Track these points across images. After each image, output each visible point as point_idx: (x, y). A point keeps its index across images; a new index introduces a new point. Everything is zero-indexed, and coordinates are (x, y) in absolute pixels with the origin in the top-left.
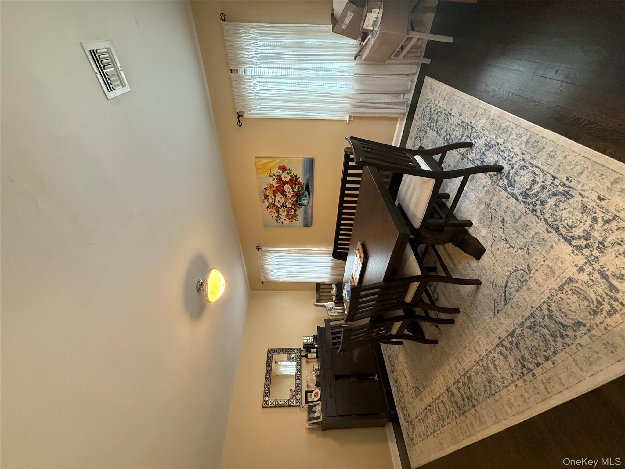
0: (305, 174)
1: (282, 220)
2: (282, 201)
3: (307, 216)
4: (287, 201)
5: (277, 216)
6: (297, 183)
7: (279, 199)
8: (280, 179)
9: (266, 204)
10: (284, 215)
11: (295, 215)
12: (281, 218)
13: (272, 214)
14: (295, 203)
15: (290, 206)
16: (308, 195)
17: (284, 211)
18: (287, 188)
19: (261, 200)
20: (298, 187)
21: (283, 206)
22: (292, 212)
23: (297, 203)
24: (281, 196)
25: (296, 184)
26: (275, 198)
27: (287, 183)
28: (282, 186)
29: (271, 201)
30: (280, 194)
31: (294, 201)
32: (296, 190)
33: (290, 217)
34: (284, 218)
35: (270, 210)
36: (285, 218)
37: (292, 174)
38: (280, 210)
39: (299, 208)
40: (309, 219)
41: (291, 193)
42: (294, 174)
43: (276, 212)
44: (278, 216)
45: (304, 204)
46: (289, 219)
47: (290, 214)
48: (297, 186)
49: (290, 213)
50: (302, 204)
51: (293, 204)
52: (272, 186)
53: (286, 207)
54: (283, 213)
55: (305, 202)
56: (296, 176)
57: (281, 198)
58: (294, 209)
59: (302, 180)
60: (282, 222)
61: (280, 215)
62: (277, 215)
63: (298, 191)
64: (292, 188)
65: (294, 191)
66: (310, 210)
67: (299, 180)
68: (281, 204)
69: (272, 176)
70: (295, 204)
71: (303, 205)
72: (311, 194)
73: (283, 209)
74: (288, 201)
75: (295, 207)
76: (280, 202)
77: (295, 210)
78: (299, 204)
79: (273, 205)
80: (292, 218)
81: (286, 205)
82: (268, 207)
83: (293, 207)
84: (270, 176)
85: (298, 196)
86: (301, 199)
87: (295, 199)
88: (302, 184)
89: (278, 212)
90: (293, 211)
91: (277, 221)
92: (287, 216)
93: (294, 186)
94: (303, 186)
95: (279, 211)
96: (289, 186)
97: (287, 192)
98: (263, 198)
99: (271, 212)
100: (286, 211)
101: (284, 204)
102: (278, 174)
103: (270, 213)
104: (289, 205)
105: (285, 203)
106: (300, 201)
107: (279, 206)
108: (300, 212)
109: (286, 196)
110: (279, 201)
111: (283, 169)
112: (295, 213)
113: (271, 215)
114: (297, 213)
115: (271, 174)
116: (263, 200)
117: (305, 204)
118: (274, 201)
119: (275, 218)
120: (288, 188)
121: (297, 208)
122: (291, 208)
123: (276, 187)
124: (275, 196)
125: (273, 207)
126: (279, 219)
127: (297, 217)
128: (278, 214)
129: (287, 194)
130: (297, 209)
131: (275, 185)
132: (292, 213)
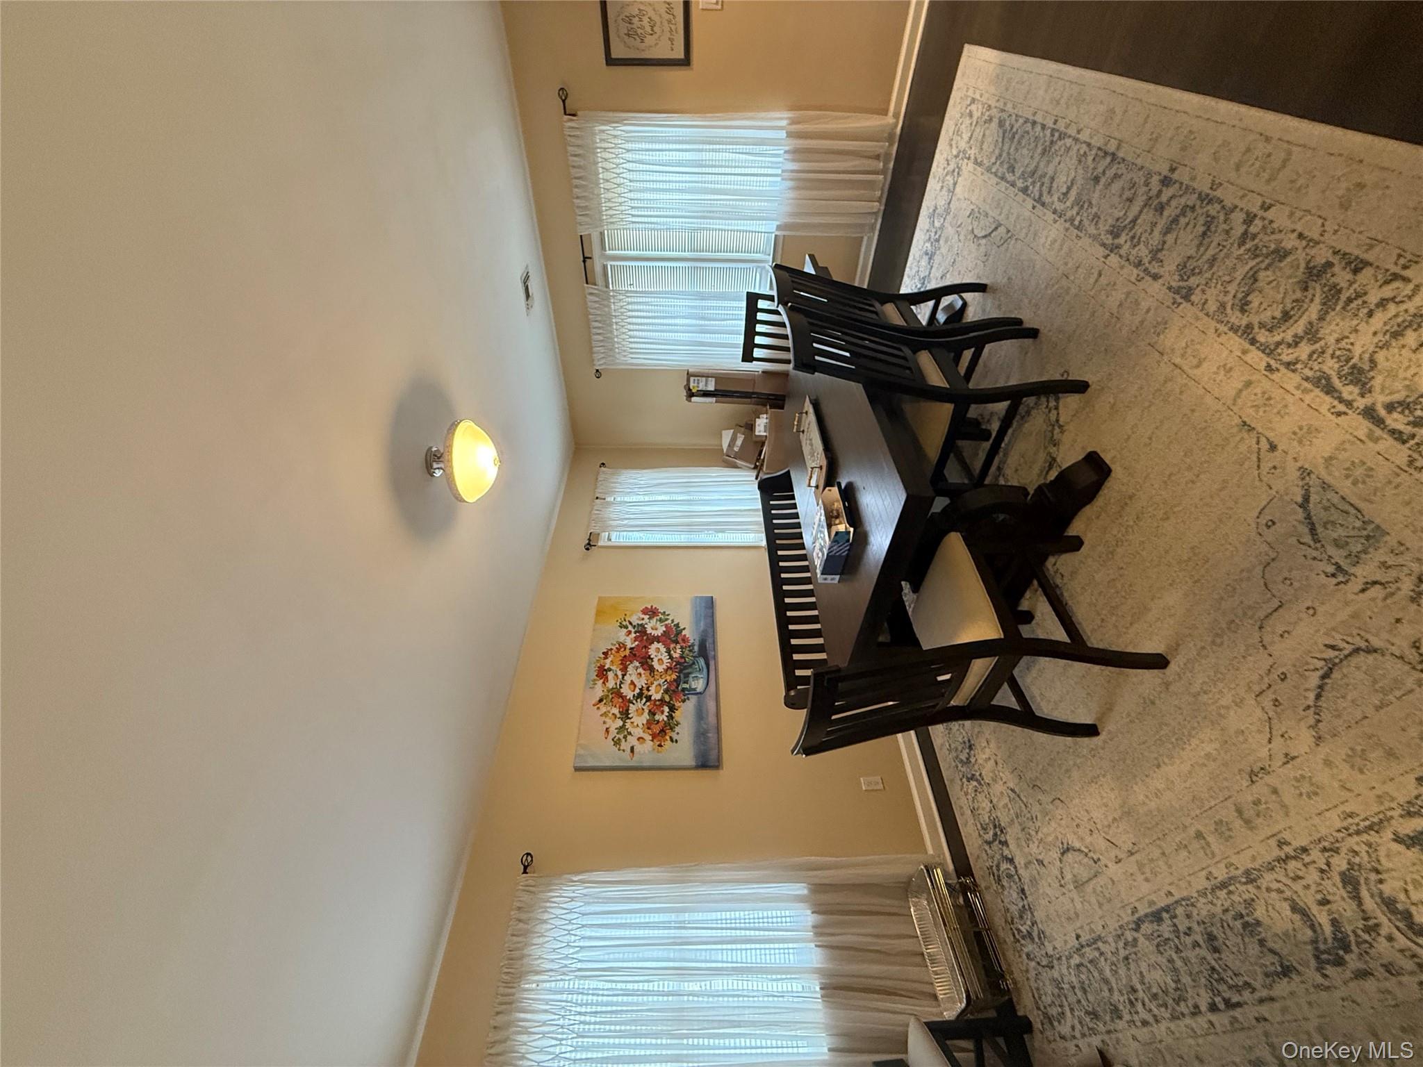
0: (697, 622)
1: (632, 740)
2: (641, 683)
3: (705, 726)
4: (652, 684)
5: (621, 727)
6: (680, 640)
7: (634, 678)
8: (641, 631)
9: (599, 691)
10: (640, 725)
11: (670, 724)
12: (630, 733)
13: (607, 720)
14: (673, 688)
15: (658, 697)
16: (704, 666)
17: (640, 712)
18: (658, 653)
19: (587, 680)
20: (682, 648)
21: (640, 695)
22: (662, 712)
23: (677, 687)
24: (640, 670)
25: (677, 642)
26: (623, 676)
27: (657, 639)
28: (646, 647)
29: (611, 684)
30: (637, 664)
31: (670, 683)
32: (676, 655)
33: (657, 729)
34: (638, 732)
35: (603, 709)
36: (642, 735)
37: (669, 622)
38: (632, 708)
39: (684, 701)
40: (710, 735)
41: (665, 661)
42: (673, 621)
43: (618, 715)
44: (624, 725)
45: (695, 689)
46: (654, 737)
47: (658, 722)
48: (678, 646)
49: (657, 717)
50: (691, 689)
51: (666, 691)
52: (622, 646)
53: (649, 698)
54: (639, 719)
55: (699, 685)
56: (677, 625)
57: (640, 674)
58: (668, 704)
59: (691, 633)
60: (632, 749)
61: (628, 725)
62: (621, 723)
63: (682, 657)
64: (668, 651)
65: (671, 657)
66: (711, 705)
67: (684, 633)
68: (637, 691)
69: (626, 627)
70: (674, 691)
71: (693, 691)
72: (712, 663)
73: (640, 704)
74: (656, 683)
75: (671, 699)
76: (635, 686)
77: (672, 709)
78: (683, 690)
79: (617, 692)
80: (663, 731)
81: (650, 693)
82: (601, 701)
83: (667, 698)
84: (622, 626)
85: (682, 669)
86: (687, 675)
87: (674, 676)
88: (692, 641)
89: (625, 715)
90: (666, 709)
91: (617, 742)
92: (649, 725)
93: (672, 646)
94: (693, 645)
95: (628, 710)
96: (660, 646)
97: (656, 660)
98: (593, 675)
99: (605, 714)
100: (647, 711)
101: (645, 692)
102: (640, 622)
103: (603, 718)
104: (657, 692)
105: (648, 690)
106: (686, 682)
107: (630, 695)
108: (686, 712)
109: (651, 669)
110: (632, 683)
111: (652, 612)
112: (671, 717)
113: (604, 723)
114: (677, 715)
115: (624, 623)
116: (594, 680)
117: (698, 690)
118: (621, 683)
119: (613, 732)
120: (658, 650)
121: (677, 700)
122: (662, 700)
123: (631, 649)
124: (624, 670)
125: (616, 700)
126: (625, 737)
127: (677, 729)
128: (625, 722)
129: (655, 664)
130: (677, 704)
131: (629, 645)
132: (662, 717)
